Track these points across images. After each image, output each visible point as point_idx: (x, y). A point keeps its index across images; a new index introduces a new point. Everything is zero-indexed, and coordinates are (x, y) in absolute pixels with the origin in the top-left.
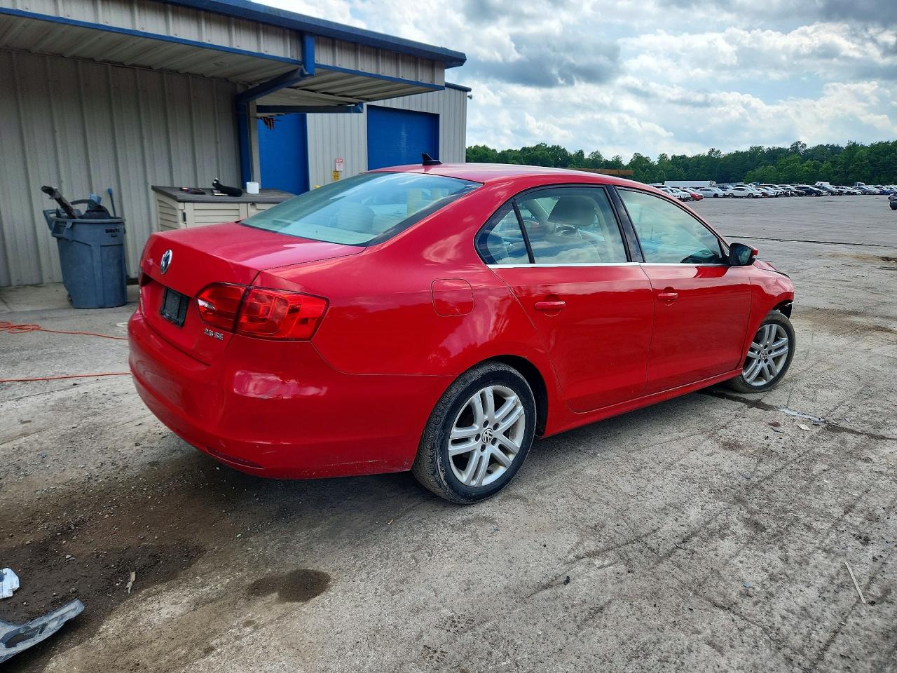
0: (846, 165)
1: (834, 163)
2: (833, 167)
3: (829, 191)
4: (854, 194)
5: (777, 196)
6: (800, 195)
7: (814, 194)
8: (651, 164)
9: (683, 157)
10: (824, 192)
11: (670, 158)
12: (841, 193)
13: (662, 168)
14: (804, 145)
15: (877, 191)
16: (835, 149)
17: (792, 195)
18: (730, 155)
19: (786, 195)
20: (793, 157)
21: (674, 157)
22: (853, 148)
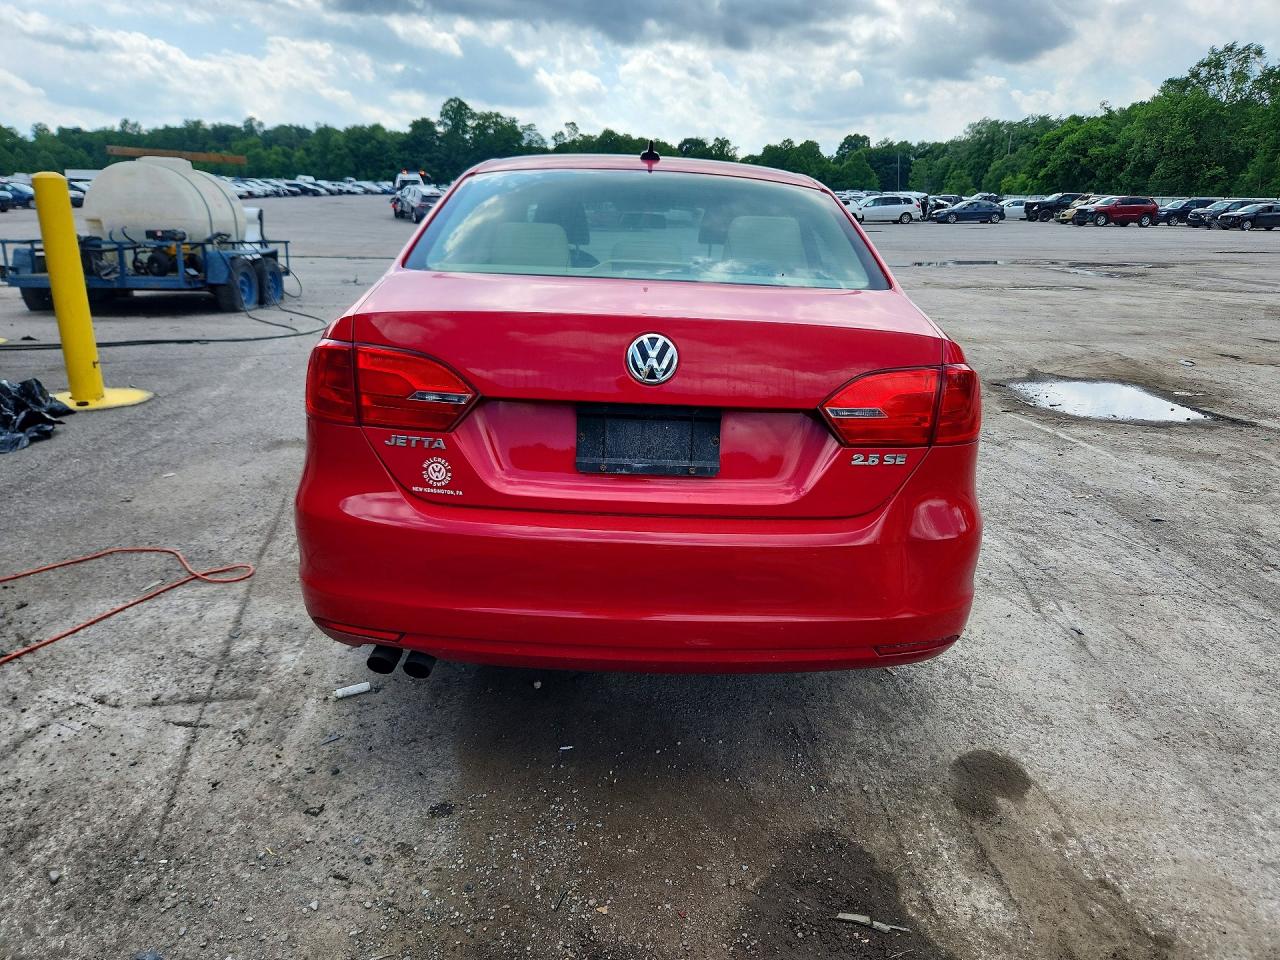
0: (323, 154)
1: (307, 150)
2: (308, 155)
3: (327, 190)
4: (354, 193)
5: (266, 196)
6: (294, 194)
7: (310, 193)
8: (22, 142)
9: (77, 131)
10: (322, 191)
11: (54, 130)
12: (340, 192)
13: (46, 148)
14: (261, 124)
15: (379, 189)
16: (302, 133)
17: (285, 195)
18: (156, 132)
19: (277, 194)
20: (252, 140)
21: (62, 131)
22: (325, 132)
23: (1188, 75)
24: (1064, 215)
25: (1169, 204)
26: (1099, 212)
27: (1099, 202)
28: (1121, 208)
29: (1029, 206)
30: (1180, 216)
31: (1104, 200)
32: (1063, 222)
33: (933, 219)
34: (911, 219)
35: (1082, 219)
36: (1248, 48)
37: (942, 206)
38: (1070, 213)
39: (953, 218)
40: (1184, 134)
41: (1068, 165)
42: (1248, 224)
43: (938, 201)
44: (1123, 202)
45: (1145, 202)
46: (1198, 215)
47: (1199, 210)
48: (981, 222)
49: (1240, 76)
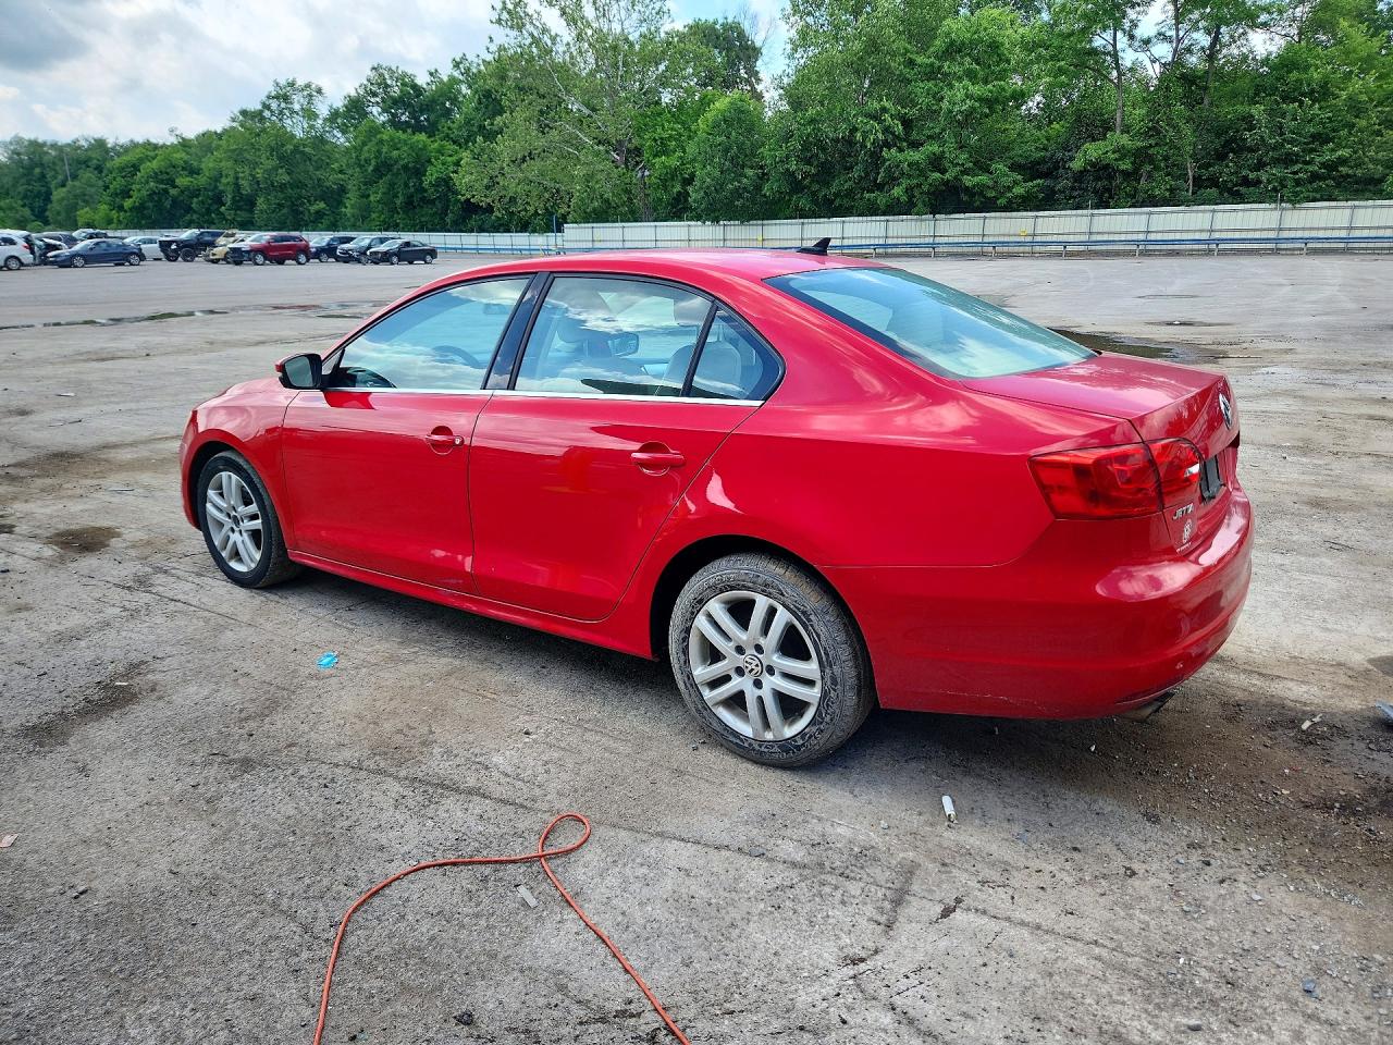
23: (259, 107)
24: (214, 255)
25: (317, 239)
26: (255, 251)
27: (250, 239)
28: (275, 247)
29: (164, 246)
30: (328, 252)
31: (253, 237)
32: (215, 262)
33: (52, 263)
34: (22, 264)
35: (237, 257)
36: (308, 86)
37: (56, 248)
38: (219, 251)
39: (79, 261)
40: (275, 169)
41: (156, 197)
42: (395, 259)
43: (46, 240)
44: (276, 239)
45: (294, 238)
46: (346, 252)
47: (346, 246)
48: (116, 265)
49: (310, 114)
